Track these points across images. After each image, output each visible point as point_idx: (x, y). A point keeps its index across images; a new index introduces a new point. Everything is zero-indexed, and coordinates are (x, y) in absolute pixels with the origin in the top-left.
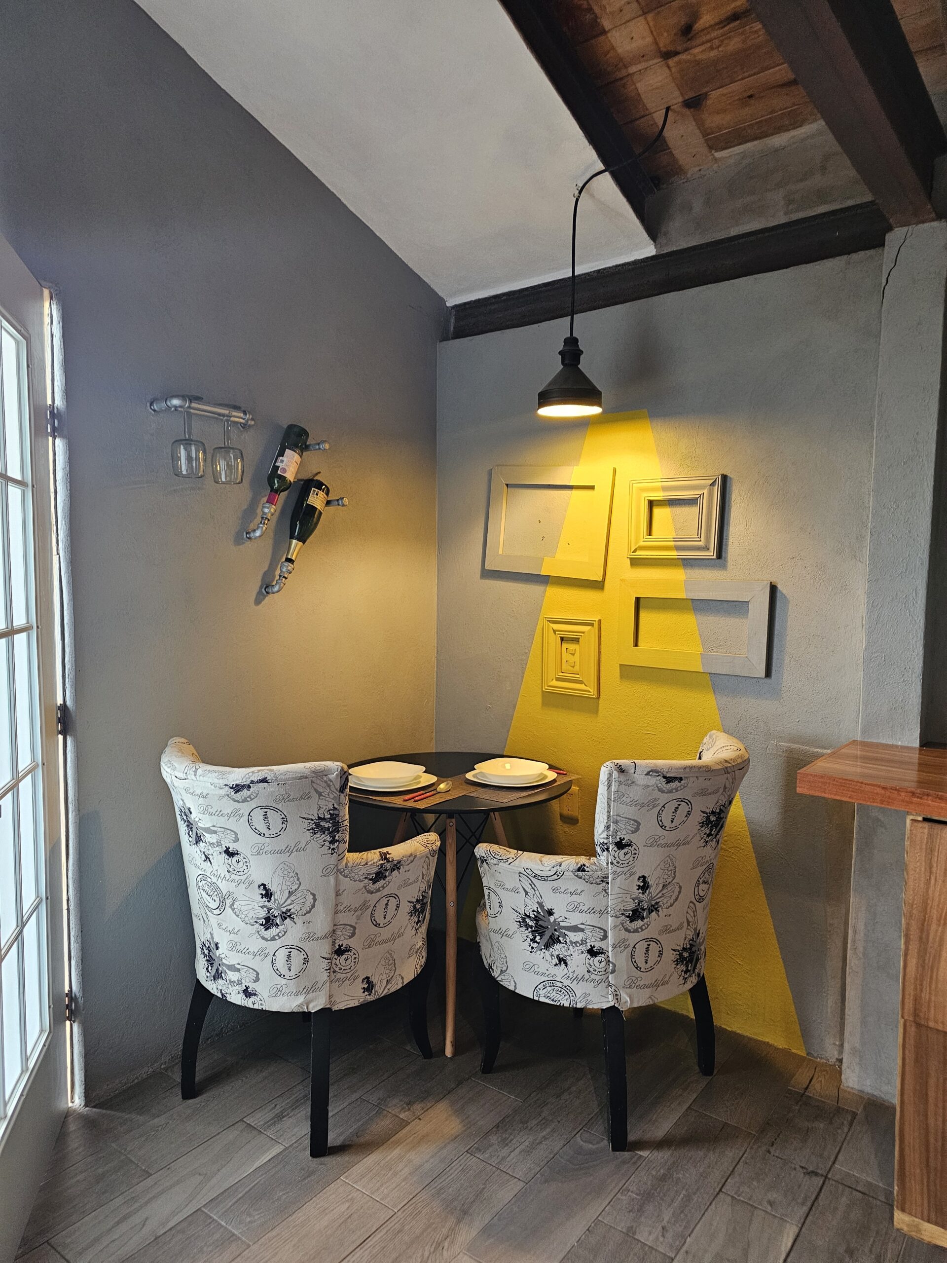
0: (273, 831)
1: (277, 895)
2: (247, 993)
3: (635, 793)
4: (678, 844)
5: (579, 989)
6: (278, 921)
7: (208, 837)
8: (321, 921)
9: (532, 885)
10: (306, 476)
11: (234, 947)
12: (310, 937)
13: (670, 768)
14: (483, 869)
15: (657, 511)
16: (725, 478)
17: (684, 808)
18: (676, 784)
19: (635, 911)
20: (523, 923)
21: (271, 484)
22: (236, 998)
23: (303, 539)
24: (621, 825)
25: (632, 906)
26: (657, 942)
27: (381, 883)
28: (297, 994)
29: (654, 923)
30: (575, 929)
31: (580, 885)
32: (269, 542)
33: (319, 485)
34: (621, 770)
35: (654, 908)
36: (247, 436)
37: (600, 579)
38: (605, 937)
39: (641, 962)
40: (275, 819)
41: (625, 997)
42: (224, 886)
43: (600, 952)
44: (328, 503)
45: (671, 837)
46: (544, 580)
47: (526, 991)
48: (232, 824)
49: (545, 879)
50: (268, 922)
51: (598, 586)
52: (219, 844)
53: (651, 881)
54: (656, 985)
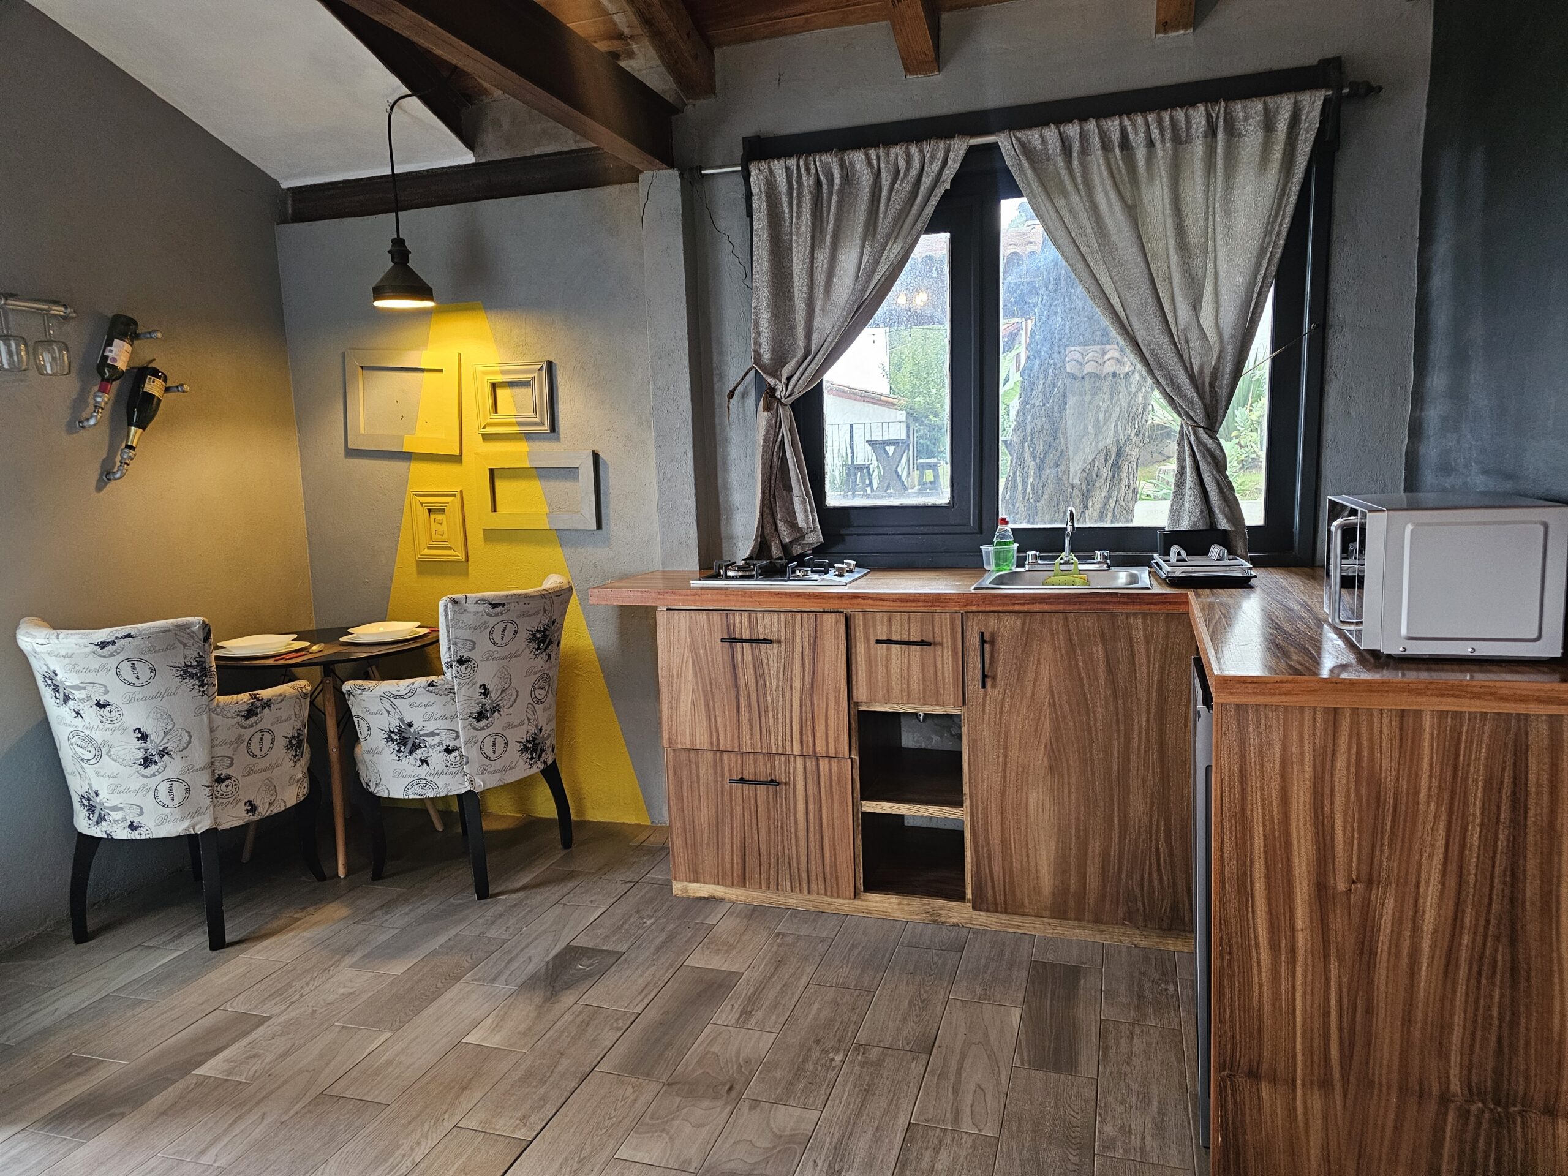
0: (142, 680)
1: (153, 736)
2: (132, 827)
3: (468, 619)
4: (510, 657)
5: (440, 782)
6: (157, 758)
7: (77, 694)
8: (199, 755)
9: (392, 704)
10: (139, 363)
11: (114, 790)
12: (189, 769)
13: (495, 597)
14: (351, 701)
15: (499, 392)
16: (550, 364)
17: (511, 628)
18: (500, 609)
19: (480, 713)
20: (389, 739)
21: (102, 374)
22: (122, 833)
23: (142, 425)
24: (460, 646)
25: (477, 709)
26: (502, 736)
27: (253, 719)
28: (183, 819)
29: (498, 721)
30: (432, 734)
31: (432, 698)
32: (104, 432)
33: (155, 373)
34: (455, 602)
35: (496, 709)
36: (68, 328)
37: (457, 453)
38: (458, 737)
39: (489, 753)
40: (143, 670)
41: (479, 782)
42: (98, 736)
43: (455, 749)
44: (167, 390)
45: (504, 651)
46: (408, 457)
47: (397, 794)
48: (101, 678)
49: (401, 697)
50: (147, 762)
51: (457, 459)
52: (89, 698)
53: (490, 687)
54: (504, 770)
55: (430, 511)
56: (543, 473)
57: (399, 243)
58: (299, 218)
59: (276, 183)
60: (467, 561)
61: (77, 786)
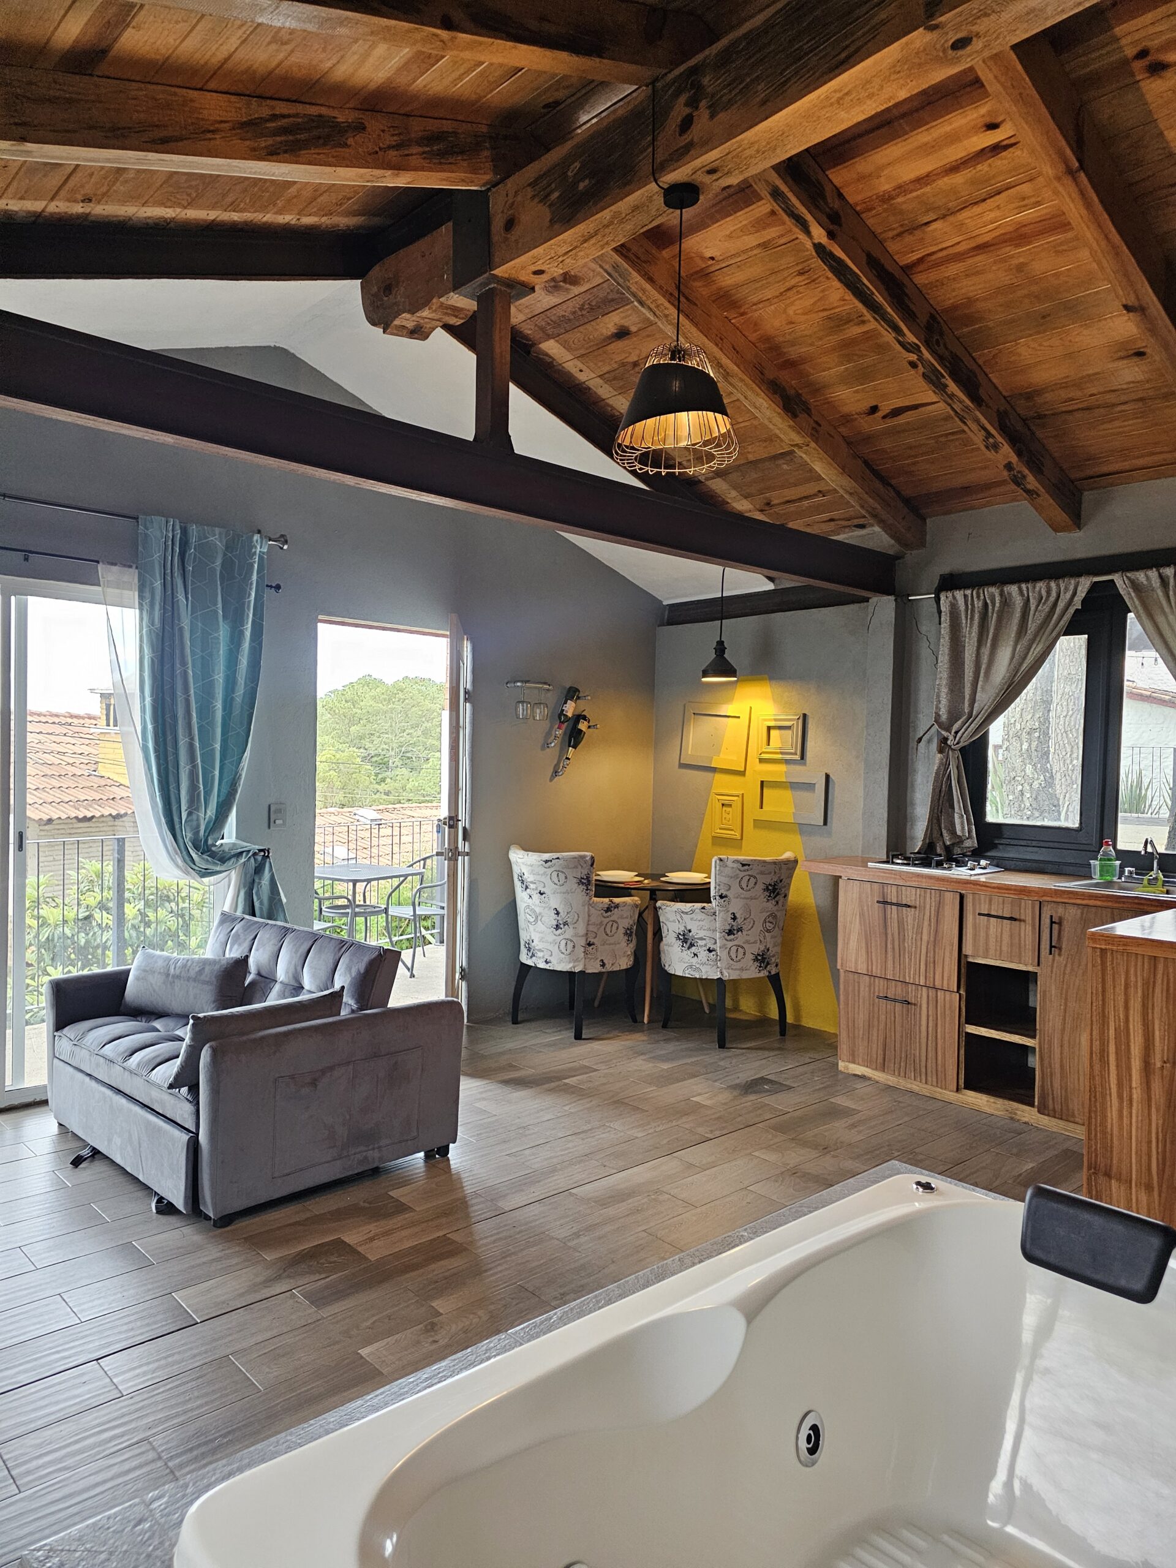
0: (561, 882)
1: (561, 914)
2: (547, 962)
3: (728, 871)
4: (752, 898)
5: (704, 969)
6: (562, 926)
7: (532, 886)
8: (582, 930)
9: (681, 917)
10: (576, 713)
11: (541, 940)
12: (576, 935)
13: (744, 860)
14: (660, 912)
15: (772, 732)
16: (805, 715)
17: (753, 880)
18: (746, 867)
19: (730, 930)
20: (678, 938)
21: (560, 719)
22: (542, 965)
23: (575, 747)
24: (722, 887)
25: (728, 927)
26: (742, 947)
27: (609, 913)
28: (570, 962)
29: (740, 938)
30: (701, 939)
31: (703, 916)
32: (558, 749)
33: (584, 718)
34: (721, 860)
35: (740, 930)
36: (549, 694)
37: (743, 769)
38: (716, 943)
39: (734, 957)
40: (562, 876)
41: (726, 973)
42: (538, 910)
43: (714, 950)
44: (589, 727)
45: (748, 895)
46: (714, 770)
47: (679, 973)
48: (543, 879)
49: (686, 913)
50: (557, 927)
51: (742, 773)
52: (536, 889)
53: (737, 915)
54: (742, 969)
55: (723, 805)
56: (794, 786)
57: (721, 643)
58: (671, 623)
59: (661, 602)
60: (742, 839)
61: (524, 936)
